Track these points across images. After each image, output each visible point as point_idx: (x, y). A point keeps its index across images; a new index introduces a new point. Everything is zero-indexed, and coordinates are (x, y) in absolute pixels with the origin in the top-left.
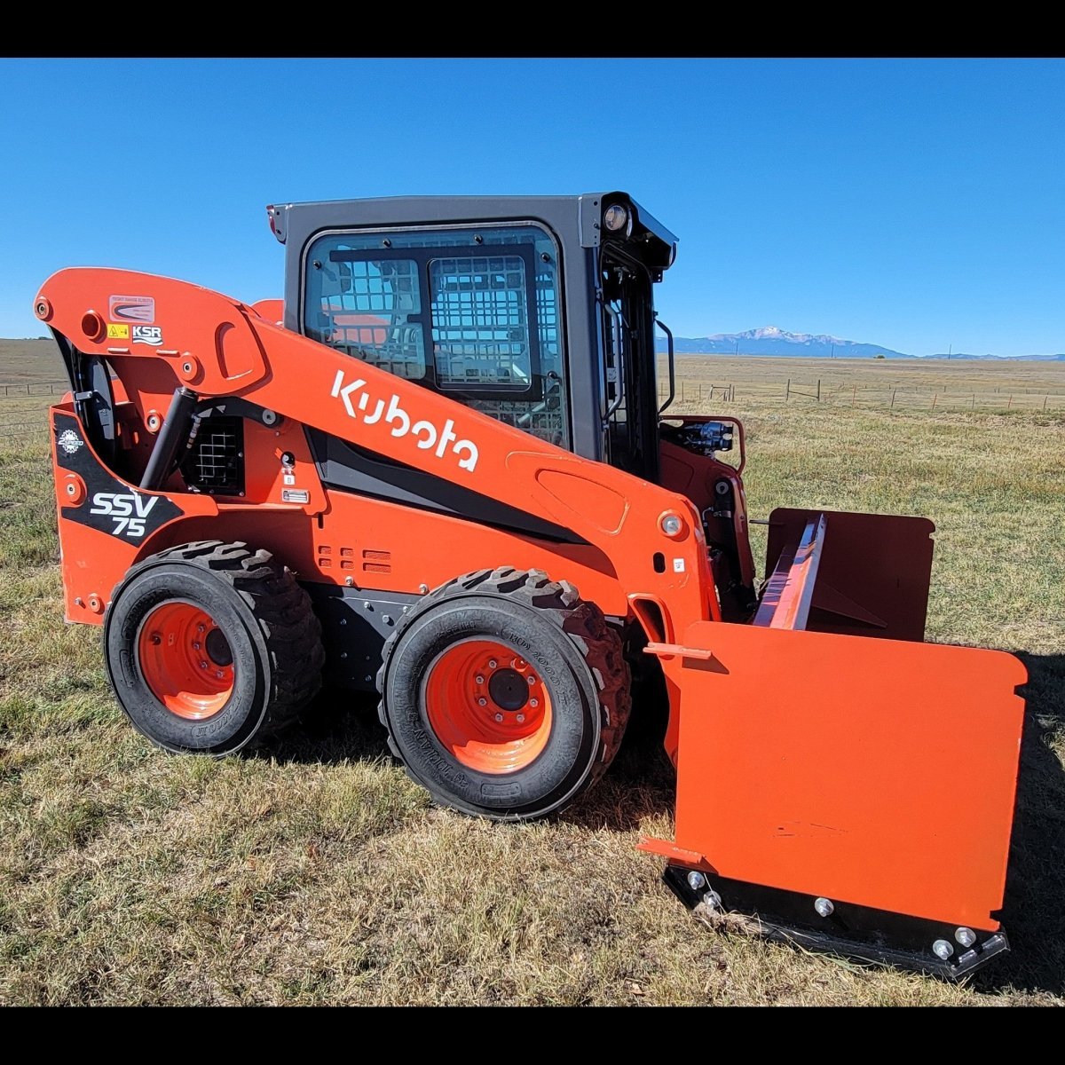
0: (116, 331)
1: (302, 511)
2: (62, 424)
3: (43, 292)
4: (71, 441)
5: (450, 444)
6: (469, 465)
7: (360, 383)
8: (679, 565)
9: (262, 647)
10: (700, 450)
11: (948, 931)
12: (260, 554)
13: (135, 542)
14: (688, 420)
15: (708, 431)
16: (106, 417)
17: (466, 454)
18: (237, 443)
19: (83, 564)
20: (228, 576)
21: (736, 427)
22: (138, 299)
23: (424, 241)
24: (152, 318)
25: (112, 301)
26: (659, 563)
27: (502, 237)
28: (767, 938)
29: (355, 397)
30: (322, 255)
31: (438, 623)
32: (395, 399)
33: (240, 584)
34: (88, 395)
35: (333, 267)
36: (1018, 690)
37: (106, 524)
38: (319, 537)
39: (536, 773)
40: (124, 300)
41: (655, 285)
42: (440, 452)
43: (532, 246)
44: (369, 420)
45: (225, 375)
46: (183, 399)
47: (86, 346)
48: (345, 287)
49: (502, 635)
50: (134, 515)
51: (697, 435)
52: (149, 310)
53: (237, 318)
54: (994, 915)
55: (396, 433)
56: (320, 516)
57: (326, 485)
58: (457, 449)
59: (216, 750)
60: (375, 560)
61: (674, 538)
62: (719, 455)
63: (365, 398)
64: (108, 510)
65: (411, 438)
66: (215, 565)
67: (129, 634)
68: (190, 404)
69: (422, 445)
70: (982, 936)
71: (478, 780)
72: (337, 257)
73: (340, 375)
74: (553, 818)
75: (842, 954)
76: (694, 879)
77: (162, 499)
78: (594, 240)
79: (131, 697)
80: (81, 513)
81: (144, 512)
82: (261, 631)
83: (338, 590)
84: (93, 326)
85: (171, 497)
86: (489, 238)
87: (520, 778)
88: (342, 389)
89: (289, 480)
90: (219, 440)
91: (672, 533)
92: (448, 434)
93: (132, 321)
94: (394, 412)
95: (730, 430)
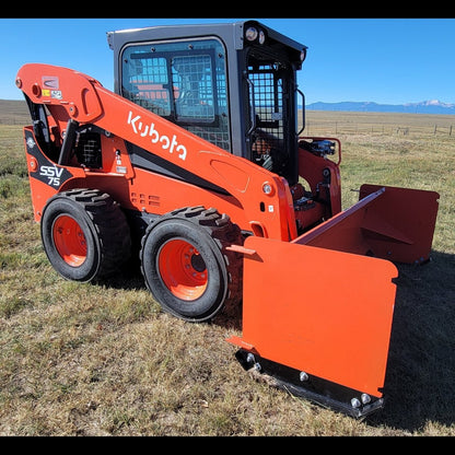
0: (45, 92)
1: (124, 177)
2: (28, 135)
3: (19, 75)
4: (31, 143)
5: (175, 147)
6: (183, 157)
7: (138, 117)
8: (271, 209)
9: (96, 236)
10: (319, 154)
11: (358, 395)
12: (105, 196)
13: (56, 188)
14: (315, 139)
15: (322, 145)
16: (45, 131)
17: (181, 152)
18: (98, 145)
19: (39, 197)
20: (83, 205)
21: (337, 144)
22: (52, 78)
23: (168, 48)
24: (58, 86)
25: (43, 79)
26: (263, 207)
27: (201, 45)
28: (277, 388)
29: (137, 123)
30: (127, 56)
31: (161, 230)
32: (153, 125)
33: (87, 208)
34: (37, 122)
35: (133, 61)
36: (394, 281)
37: (45, 180)
38: (132, 189)
39: (201, 301)
40: (47, 78)
41: (298, 72)
42: (171, 151)
43: (214, 50)
44: (143, 135)
45: (87, 113)
46: (71, 124)
47: (35, 100)
48: (139, 72)
49: (187, 237)
50: (55, 176)
51: (316, 146)
52: (56, 83)
53: (90, 87)
54: (379, 390)
55: (154, 141)
56: (131, 179)
57: (133, 165)
58: (178, 149)
59: (82, 280)
60: (154, 200)
61: (268, 195)
62: (328, 157)
63: (141, 124)
64: (46, 174)
65: (160, 144)
66: (78, 199)
67: (49, 228)
68: (75, 127)
69: (165, 147)
70: (373, 399)
71: (179, 302)
72: (134, 56)
73: (131, 113)
74: (209, 322)
75: (309, 399)
76: (250, 357)
77: (65, 169)
78: (240, 46)
79: (51, 255)
80: (36, 174)
81: (59, 175)
82: (96, 229)
83: (140, 213)
84: (37, 90)
85: (68, 168)
86: (196, 46)
87: (196, 303)
88: (132, 120)
89: (119, 162)
90: (91, 144)
91: (267, 193)
92: (174, 143)
93: (51, 88)
94: (153, 131)
95: (334, 145)
